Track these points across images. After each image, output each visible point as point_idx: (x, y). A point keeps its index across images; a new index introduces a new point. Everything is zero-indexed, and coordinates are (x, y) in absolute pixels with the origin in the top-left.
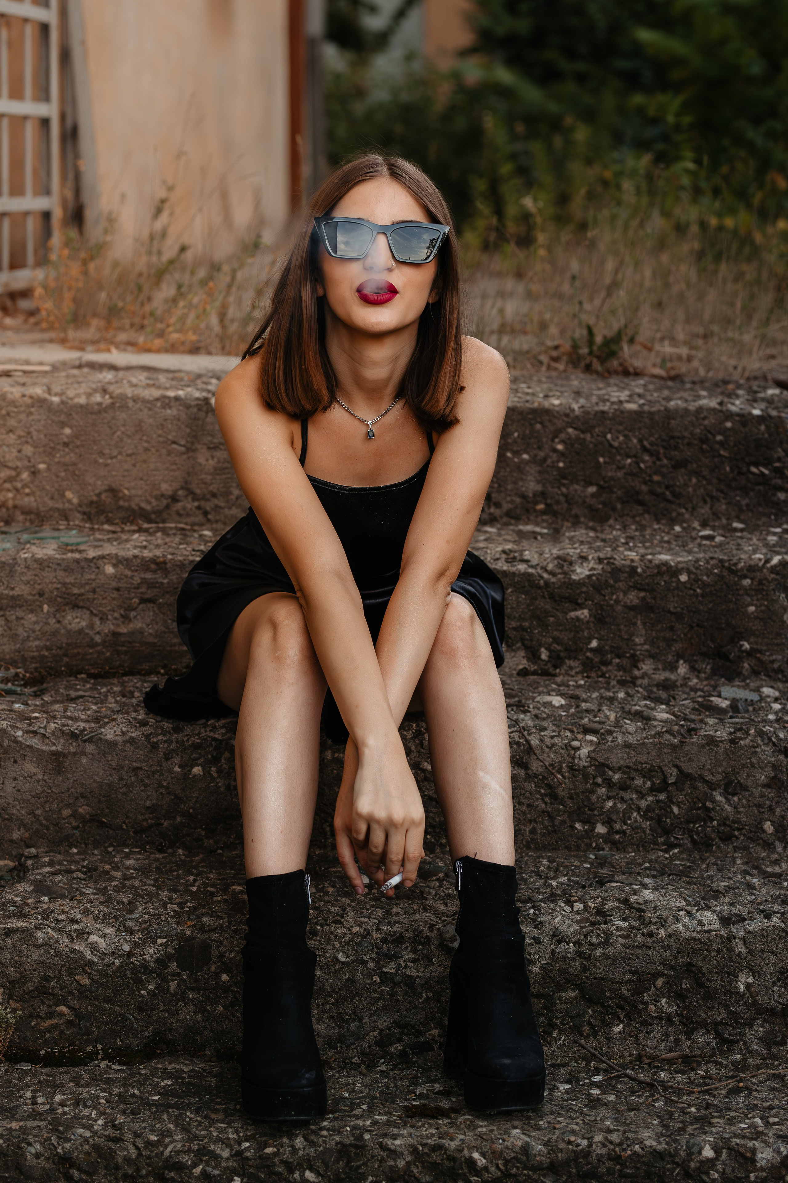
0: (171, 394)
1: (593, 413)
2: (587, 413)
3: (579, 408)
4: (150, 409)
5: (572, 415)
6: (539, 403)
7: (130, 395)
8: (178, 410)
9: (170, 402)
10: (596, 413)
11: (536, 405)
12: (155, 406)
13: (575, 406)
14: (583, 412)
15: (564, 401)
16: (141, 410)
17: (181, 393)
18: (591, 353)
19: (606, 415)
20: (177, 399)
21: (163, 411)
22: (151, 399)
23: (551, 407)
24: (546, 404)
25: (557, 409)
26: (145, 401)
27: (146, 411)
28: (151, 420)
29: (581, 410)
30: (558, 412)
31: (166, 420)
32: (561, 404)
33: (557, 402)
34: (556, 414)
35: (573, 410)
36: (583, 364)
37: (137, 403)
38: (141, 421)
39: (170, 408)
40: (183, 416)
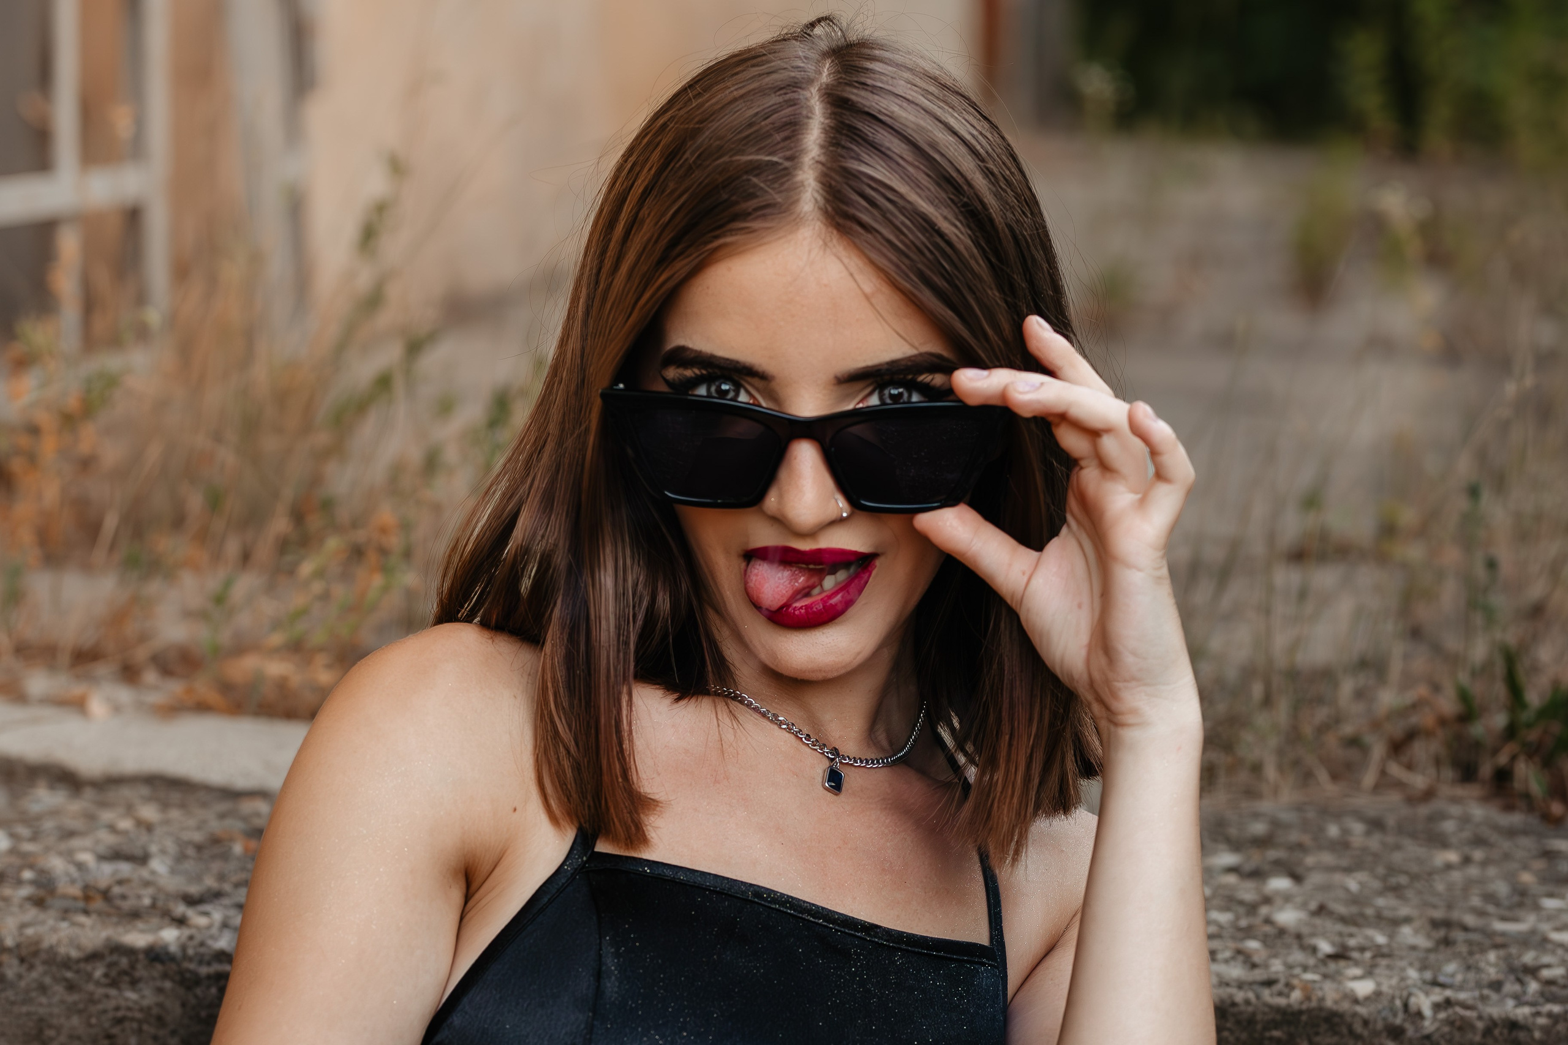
0: (138, 938)
1: (1480, 1025)
2: (1462, 1026)
3: (1437, 1007)
4: (71, 987)
5: (1410, 1032)
6: (1308, 990)
7: (9, 942)
8: (160, 990)
9: (133, 966)
10: (1492, 1025)
11: (1296, 995)
12: (89, 976)
13: (1424, 1002)
14: (1450, 1022)
15: (1388, 984)
16: (43, 989)
17: (170, 936)
18: (1511, 732)
19: (1522, 1035)
20: (156, 955)
21: (113, 992)
22: (74, 954)
23: (1345, 1006)
24: (1330, 995)
25: (1362, 1010)
26: (56, 962)
27: (59, 989)
28: (75, 1021)
29: (1442, 1015)
30: (1366, 1023)
31: (119, 1021)
32: (1378, 994)
33: (1364, 988)
34: (1358, 1028)
35: (1419, 1015)
36: (1486, 770)
37: (31, 967)
38: (42, 1023)
39: (134, 983)
40: (175, 1009)
